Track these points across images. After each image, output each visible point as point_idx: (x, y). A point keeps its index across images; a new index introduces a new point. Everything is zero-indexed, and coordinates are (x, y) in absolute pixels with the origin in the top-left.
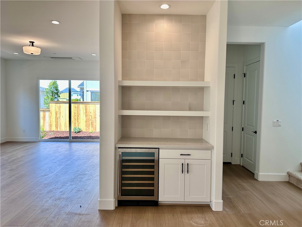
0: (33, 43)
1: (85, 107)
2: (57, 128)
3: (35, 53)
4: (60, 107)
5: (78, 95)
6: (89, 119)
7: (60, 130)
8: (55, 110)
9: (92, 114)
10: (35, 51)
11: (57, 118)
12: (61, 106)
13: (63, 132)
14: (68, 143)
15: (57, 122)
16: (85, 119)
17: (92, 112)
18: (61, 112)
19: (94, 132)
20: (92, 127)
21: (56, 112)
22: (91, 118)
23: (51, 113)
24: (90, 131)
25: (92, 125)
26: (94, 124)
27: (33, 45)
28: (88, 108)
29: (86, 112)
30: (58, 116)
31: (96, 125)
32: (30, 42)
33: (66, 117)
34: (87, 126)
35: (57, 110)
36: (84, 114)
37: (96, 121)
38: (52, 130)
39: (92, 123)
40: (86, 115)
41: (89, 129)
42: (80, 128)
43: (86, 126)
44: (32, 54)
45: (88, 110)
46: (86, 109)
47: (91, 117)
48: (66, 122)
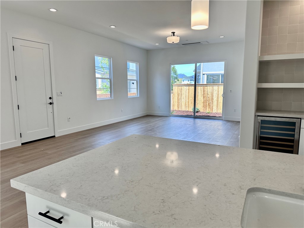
0: (174, 33)
1: (203, 88)
2: (179, 108)
3: (175, 42)
4: (181, 89)
5: (188, 80)
6: (206, 101)
7: (181, 110)
8: (178, 92)
9: (210, 96)
10: (175, 40)
11: (178, 99)
12: (183, 89)
13: (184, 111)
14: (193, 119)
15: (178, 102)
16: (203, 100)
17: (209, 94)
18: (182, 94)
19: (211, 113)
20: (209, 108)
21: (178, 93)
22: (208, 100)
23: (174, 95)
24: (208, 112)
25: (209, 106)
26: (211, 105)
27: (174, 35)
28: (206, 90)
29: (204, 94)
30: (180, 97)
31: (213, 106)
32: (172, 33)
33: (186, 98)
34: (205, 106)
35: (179, 93)
36: (202, 96)
37: (213, 101)
38: (175, 110)
39: (209, 104)
40: (203, 96)
41: (206, 109)
42: (198, 108)
43: (203, 107)
44: (173, 42)
45: (206, 92)
46: (204, 91)
47: (208, 98)
48: (186, 103)
